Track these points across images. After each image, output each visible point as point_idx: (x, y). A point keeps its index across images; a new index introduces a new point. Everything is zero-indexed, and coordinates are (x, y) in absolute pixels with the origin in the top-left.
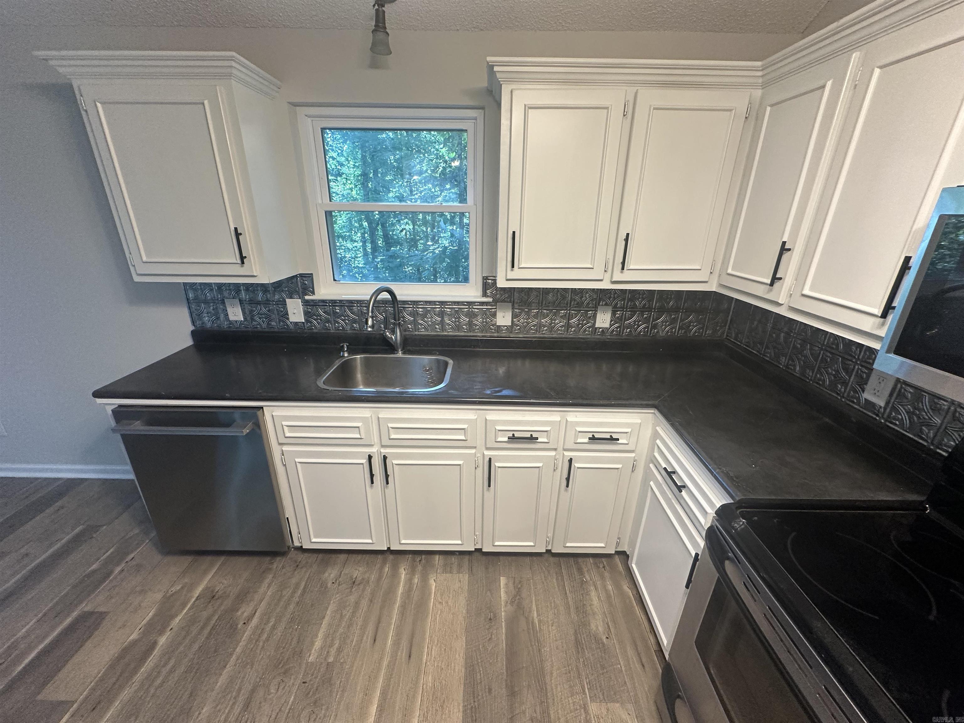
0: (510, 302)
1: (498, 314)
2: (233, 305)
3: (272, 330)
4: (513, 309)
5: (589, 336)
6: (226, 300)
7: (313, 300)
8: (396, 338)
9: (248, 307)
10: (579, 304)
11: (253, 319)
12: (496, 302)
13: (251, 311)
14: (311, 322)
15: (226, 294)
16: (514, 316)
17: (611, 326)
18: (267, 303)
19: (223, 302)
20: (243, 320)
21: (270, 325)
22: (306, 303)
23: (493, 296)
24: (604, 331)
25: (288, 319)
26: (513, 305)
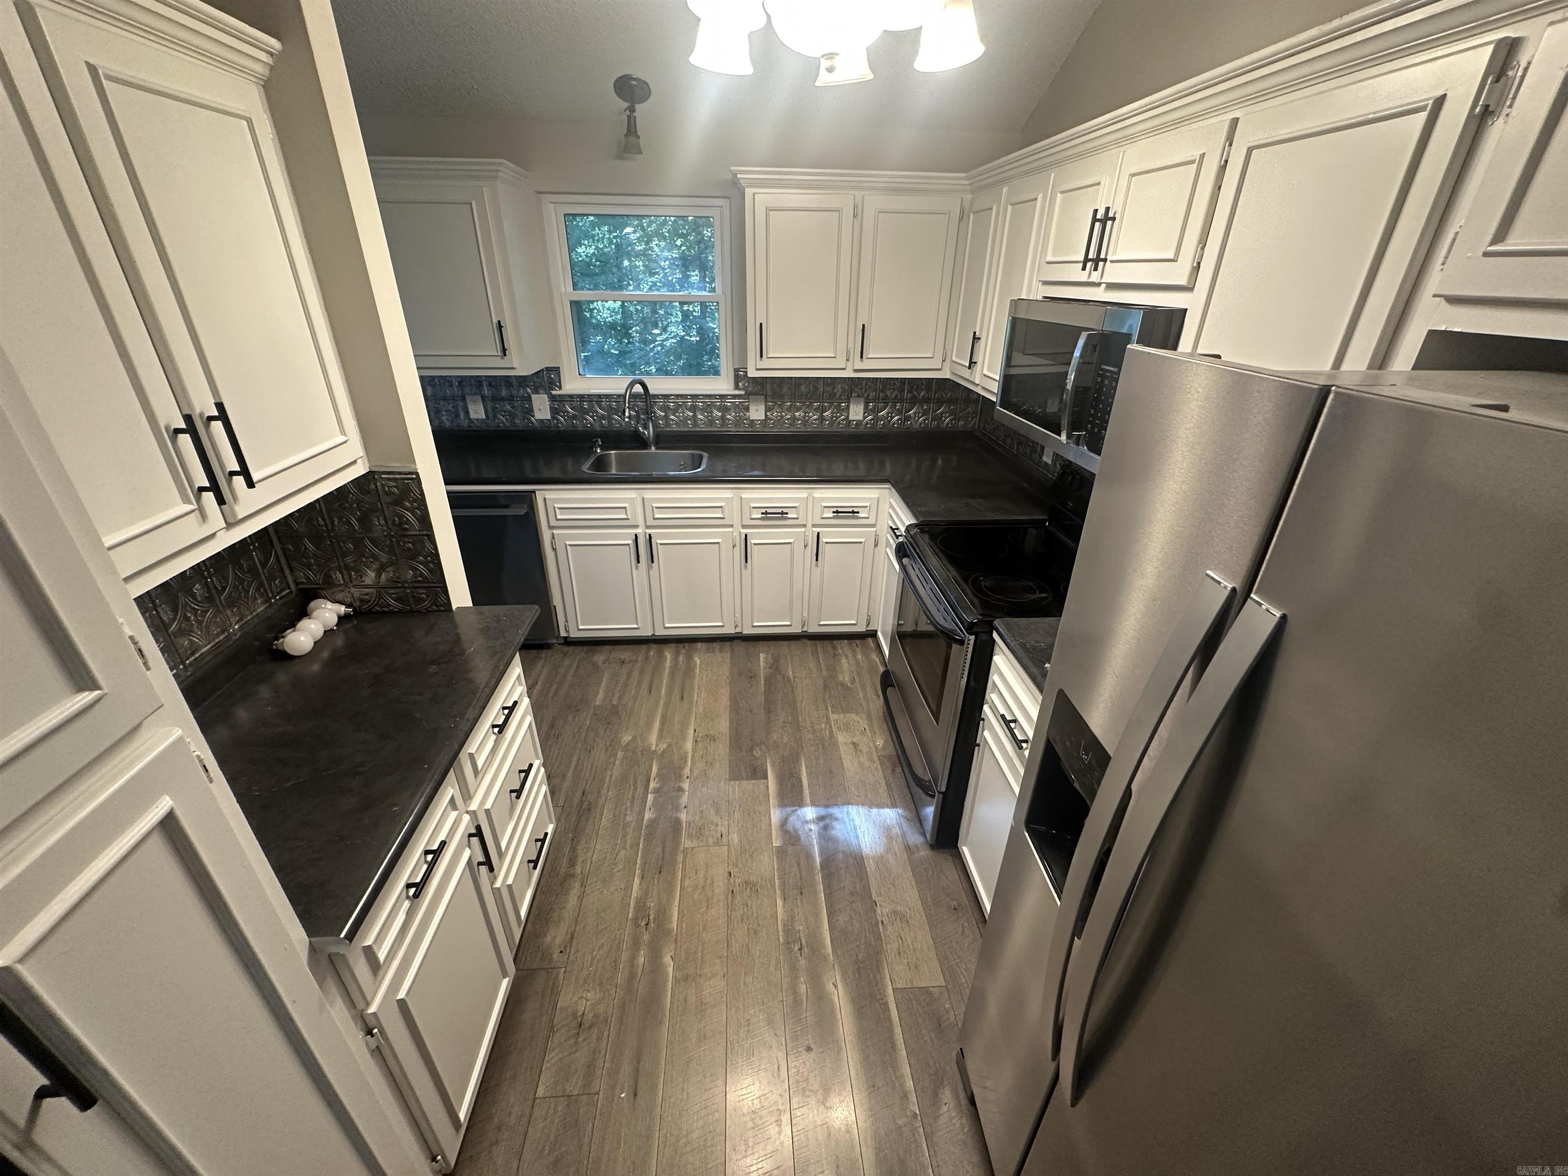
0: (763, 395)
1: (751, 407)
2: (475, 402)
3: (516, 428)
4: (766, 402)
5: (843, 430)
6: (467, 397)
7: (559, 395)
8: (649, 433)
9: (490, 405)
10: (832, 395)
11: (495, 417)
12: (748, 395)
13: (494, 408)
14: (558, 420)
15: (467, 390)
16: (767, 409)
17: (865, 418)
18: (511, 398)
19: (464, 399)
20: (484, 417)
21: (514, 423)
22: (553, 398)
23: (745, 388)
24: (859, 423)
25: (533, 416)
26: (766, 398)
